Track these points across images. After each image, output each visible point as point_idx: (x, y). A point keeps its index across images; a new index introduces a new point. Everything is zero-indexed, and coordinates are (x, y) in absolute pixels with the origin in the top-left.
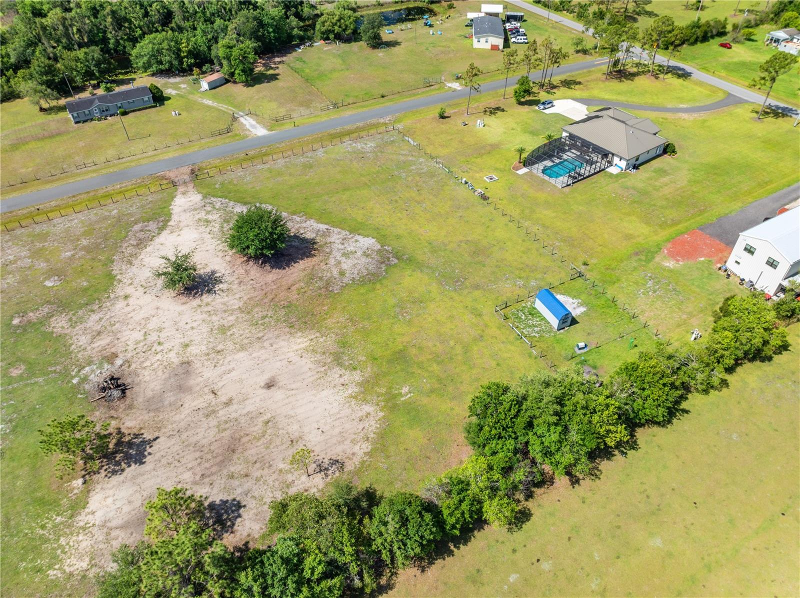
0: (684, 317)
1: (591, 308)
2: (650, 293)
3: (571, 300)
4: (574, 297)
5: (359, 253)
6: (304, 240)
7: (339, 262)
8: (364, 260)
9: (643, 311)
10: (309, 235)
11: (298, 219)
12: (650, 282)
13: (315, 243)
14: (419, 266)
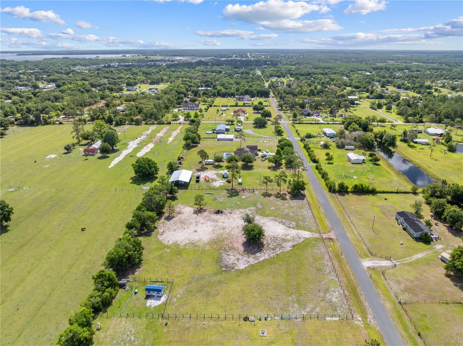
0: (108, 334)
1: (146, 308)
2: (129, 333)
3: (155, 304)
4: (155, 306)
5: (236, 262)
6: (257, 252)
7: (235, 256)
8: (231, 262)
9: (126, 322)
10: (258, 254)
11: (272, 255)
12: (133, 338)
13: (252, 254)
14: (215, 274)
